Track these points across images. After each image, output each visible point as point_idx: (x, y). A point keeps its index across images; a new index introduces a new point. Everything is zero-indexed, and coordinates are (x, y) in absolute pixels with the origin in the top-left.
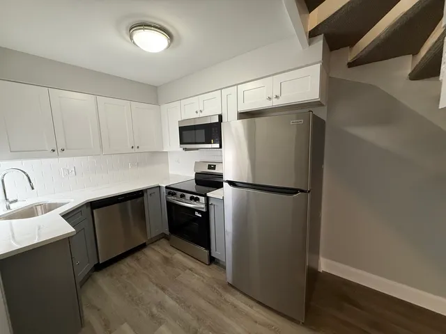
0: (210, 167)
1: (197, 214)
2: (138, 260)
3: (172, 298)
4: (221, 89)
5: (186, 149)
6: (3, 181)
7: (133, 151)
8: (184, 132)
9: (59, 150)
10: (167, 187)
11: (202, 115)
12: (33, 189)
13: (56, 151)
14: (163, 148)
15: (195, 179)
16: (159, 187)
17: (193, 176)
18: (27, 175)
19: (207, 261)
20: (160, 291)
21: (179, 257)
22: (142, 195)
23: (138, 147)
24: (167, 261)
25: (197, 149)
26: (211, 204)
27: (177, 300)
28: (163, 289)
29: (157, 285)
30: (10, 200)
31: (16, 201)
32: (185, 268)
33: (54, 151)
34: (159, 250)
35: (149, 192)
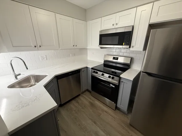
0: (114, 58)
1: (111, 85)
2: (78, 103)
3: (102, 130)
4: (137, 7)
5: (101, 48)
6: (11, 64)
7: (74, 48)
8: (103, 38)
9: (38, 46)
10: (92, 68)
11: (116, 27)
12: (27, 69)
13: (37, 47)
14: (87, 47)
15: (104, 64)
16: (87, 67)
17: (103, 62)
18: (23, 61)
19: (114, 108)
20: (93, 123)
21: (97, 103)
22: (80, 72)
23: (76, 46)
24: (92, 105)
25: (106, 48)
26: (122, 82)
27: (104, 131)
28: (95, 123)
29: (91, 120)
30: (17, 74)
31: (20, 74)
32: (103, 110)
33: (36, 47)
34: (87, 98)
35: (82, 70)
